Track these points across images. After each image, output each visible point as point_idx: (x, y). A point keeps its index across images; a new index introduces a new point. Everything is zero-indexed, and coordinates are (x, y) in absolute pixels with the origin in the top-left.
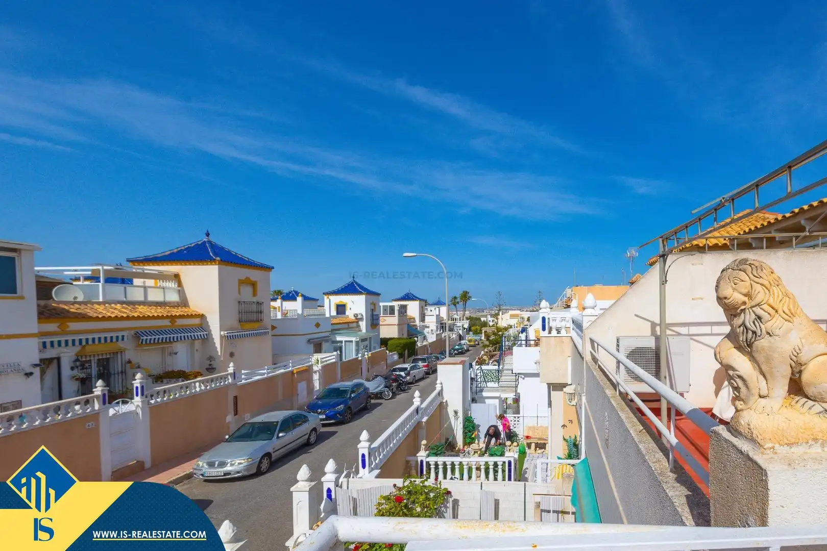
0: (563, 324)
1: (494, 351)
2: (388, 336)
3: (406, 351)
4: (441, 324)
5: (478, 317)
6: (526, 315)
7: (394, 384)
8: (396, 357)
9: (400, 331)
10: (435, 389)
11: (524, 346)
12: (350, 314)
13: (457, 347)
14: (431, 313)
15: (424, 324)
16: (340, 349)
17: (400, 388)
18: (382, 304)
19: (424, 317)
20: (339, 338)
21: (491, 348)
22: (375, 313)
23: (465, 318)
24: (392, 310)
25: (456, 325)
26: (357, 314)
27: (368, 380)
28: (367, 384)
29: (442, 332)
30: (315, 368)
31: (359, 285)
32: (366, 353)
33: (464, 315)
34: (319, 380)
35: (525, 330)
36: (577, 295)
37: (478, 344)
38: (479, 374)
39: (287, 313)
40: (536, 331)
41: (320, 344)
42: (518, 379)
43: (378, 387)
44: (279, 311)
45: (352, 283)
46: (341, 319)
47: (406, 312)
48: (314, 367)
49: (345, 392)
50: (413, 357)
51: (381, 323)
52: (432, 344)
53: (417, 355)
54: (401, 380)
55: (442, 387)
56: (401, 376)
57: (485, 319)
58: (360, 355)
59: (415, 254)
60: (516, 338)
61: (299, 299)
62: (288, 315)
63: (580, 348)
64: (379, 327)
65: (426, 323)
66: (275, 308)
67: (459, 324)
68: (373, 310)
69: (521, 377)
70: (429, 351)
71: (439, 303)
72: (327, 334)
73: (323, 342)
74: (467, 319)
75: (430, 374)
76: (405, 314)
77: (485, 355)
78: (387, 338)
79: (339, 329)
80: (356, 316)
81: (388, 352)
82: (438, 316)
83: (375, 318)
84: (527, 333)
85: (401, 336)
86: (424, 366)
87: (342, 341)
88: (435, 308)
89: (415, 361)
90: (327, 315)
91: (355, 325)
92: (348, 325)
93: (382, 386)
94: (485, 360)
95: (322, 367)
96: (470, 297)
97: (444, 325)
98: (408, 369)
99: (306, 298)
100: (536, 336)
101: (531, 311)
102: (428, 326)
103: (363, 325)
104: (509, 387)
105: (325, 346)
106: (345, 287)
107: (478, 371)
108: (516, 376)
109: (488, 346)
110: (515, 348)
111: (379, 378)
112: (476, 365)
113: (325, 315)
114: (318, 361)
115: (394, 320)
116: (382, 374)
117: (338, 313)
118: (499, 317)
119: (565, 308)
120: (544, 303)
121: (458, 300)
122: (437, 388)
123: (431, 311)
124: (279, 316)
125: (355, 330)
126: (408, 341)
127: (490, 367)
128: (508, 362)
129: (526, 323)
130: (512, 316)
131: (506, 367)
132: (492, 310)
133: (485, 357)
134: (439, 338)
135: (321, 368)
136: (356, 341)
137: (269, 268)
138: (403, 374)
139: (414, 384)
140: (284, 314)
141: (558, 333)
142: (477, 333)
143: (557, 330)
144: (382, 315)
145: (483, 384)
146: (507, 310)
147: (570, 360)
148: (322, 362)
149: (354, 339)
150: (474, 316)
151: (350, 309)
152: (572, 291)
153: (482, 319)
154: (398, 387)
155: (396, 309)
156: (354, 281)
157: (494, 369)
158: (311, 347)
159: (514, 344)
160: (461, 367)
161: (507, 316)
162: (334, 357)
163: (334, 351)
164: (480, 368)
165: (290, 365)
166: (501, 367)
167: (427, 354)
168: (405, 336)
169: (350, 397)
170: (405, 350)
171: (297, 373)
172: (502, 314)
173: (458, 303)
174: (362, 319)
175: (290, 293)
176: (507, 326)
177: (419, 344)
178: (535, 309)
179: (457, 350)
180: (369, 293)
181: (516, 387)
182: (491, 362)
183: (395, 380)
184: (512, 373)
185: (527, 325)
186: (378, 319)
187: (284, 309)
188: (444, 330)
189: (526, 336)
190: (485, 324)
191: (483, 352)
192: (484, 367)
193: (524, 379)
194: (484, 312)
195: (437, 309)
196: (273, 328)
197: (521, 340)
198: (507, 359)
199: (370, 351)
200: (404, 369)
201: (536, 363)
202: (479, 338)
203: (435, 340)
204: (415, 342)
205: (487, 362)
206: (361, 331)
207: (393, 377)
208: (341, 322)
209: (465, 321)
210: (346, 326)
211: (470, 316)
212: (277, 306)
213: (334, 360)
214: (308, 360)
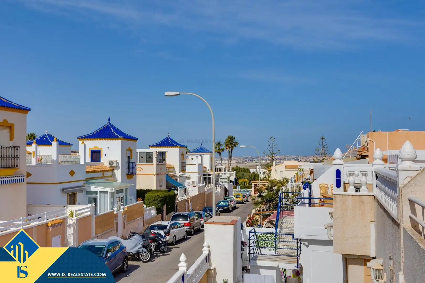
0: (363, 179)
1: (267, 210)
2: (144, 188)
3: (165, 206)
4: (204, 175)
5: (246, 168)
6: (307, 167)
7: (153, 244)
8: (154, 212)
9: (158, 181)
10: (202, 252)
11: (307, 205)
12: (105, 161)
13: (222, 203)
14: (193, 162)
15: (184, 175)
16: (95, 200)
17: (159, 249)
18: (138, 150)
19: (185, 166)
20: (93, 189)
21: (263, 207)
22: (131, 161)
23: (231, 169)
24: (149, 158)
25: (221, 176)
26: (112, 162)
27: (125, 238)
28: (124, 243)
29: (204, 184)
30: (70, 221)
31: (115, 129)
32: (122, 207)
33: (230, 164)
34: (73, 234)
35: (308, 186)
36: (375, 142)
37: (247, 201)
38: (252, 238)
39: (41, 159)
40: (321, 187)
41: (75, 195)
42: (300, 247)
43: (135, 246)
44: (34, 157)
45: (108, 126)
46: (95, 167)
47: (164, 160)
48: (68, 220)
49: (101, 250)
50: (172, 214)
51: (138, 172)
52: (193, 198)
53: (177, 211)
54: (161, 240)
55: (210, 251)
56: (160, 235)
57: (255, 170)
58: (115, 209)
59: (178, 93)
60: (297, 194)
61: (55, 143)
62: (42, 161)
63: (394, 213)
64: (136, 176)
65: (187, 174)
66: (30, 153)
67: (224, 175)
68: (129, 157)
69: (304, 244)
70: (191, 208)
71: (201, 151)
72: (81, 183)
73: (77, 193)
74: (234, 170)
75: (192, 235)
76: (164, 162)
77: (256, 214)
78: (144, 190)
79: (93, 178)
80: (111, 163)
81: (145, 207)
82: (200, 165)
83: (131, 166)
84: (310, 189)
85: (159, 189)
86: (186, 225)
87: (97, 192)
88: (197, 156)
89: (175, 217)
90: (82, 162)
91: (110, 174)
92: (103, 174)
93: (140, 246)
94: (257, 221)
95: (77, 220)
96: (237, 144)
97: (207, 176)
98: (168, 228)
99: (61, 143)
100: (321, 194)
101: (311, 162)
102: (188, 176)
103: (118, 173)
104: (289, 256)
105: (79, 196)
106: (101, 130)
107: (252, 234)
108: (298, 242)
109: (260, 203)
110: (296, 207)
111: (136, 236)
112: (247, 226)
113: (80, 161)
114: (72, 213)
115: (152, 169)
116: (139, 232)
117: (92, 160)
118: (272, 168)
119: (358, 159)
120: (338, 153)
121: (223, 147)
122: (204, 252)
123: (192, 159)
124: (34, 162)
125: (110, 180)
126: (167, 194)
127: (264, 230)
128: (288, 225)
129: (308, 176)
130: (288, 168)
131: (284, 231)
132: (263, 160)
133: (257, 217)
134: (202, 191)
135: (75, 221)
136: (112, 192)
137: (26, 110)
138: (162, 232)
139: (174, 245)
140: (39, 160)
141: (356, 191)
142: (246, 187)
143: (355, 187)
144: (138, 163)
145: (257, 251)
146: (280, 159)
147: (372, 226)
148: (77, 215)
149: (109, 190)
150: (241, 165)
151: (105, 155)
152: (368, 137)
153: (252, 170)
154: (157, 247)
155: (154, 156)
156: (110, 124)
157: (269, 232)
158: (65, 198)
159: (296, 203)
160: (231, 227)
161: (281, 167)
162: (89, 209)
163: (89, 203)
164: (253, 231)
165: (45, 217)
166: (279, 230)
167: (188, 210)
168: (164, 188)
169: (106, 257)
170: (163, 205)
171: (52, 226)
172: (276, 165)
173: (223, 150)
174: (117, 167)
175: (44, 137)
176: (282, 179)
177: (179, 198)
178: (316, 160)
179: (223, 207)
180: (126, 137)
181: (298, 256)
182: (265, 223)
183: (154, 240)
184: (293, 238)
185: (310, 179)
186: (134, 168)
187: (38, 154)
188: (207, 183)
189: (310, 193)
190: (256, 177)
191: (254, 211)
192: (258, 229)
193: (307, 246)
194: (252, 161)
195: (199, 157)
196: (29, 175)
197: (304, 198)
198: (286, 220)
199: (126, 205)
200: (163, 227)
201: (326, 228)
202: (248, 193)
203: (197, 194)
204: (175, 195)
205: (259, 223)
206: (116, 181)
207: (152, 236)
208: (96, 170)
209: (231, 172)
210: (100, 174)
211: (237, 167)
212: (31, 151)
213: (89, 213)
214: (62, 212)
